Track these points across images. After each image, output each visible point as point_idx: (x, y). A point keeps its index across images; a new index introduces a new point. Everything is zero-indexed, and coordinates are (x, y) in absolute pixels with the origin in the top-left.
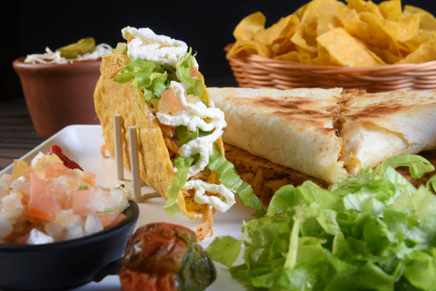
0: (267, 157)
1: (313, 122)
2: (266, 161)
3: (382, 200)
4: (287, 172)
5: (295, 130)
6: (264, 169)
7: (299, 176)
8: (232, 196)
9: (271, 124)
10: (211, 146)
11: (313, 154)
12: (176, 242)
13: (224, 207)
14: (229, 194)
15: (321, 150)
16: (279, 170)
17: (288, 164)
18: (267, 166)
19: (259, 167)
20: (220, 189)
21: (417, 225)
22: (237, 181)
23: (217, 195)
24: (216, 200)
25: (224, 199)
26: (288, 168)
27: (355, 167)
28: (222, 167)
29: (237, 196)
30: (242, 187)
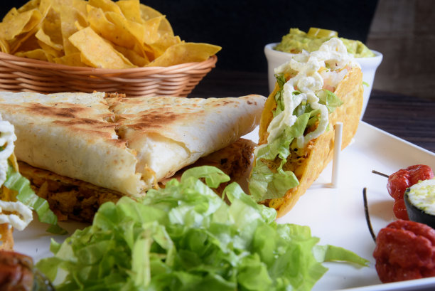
0: (51, 169)
1: (99, 132)
2: (51, 173)
3: (201, 212)
4: (75, 184)
5: (84, 142)
6: (49, 181)
7: (90, 187)
8: (30, 213)
9: (55, 135)
10: (6, 162)
11: (108, 166)
12: (22, 270)
13: (23, 224)
14: (27, 211)
15: (116, 162)
16: (67, 182)
17: (79, 176)
18: (52, 178)
19: (44, 180)
20: (18, 207)
21: (237, 233)
22: (33, 197)
23: (15, 213)
24: (15, 218)
25: (21, 217)
26: (77, 180)
27: (150, 177)
28: (18, 184)
29: (34, 212)
30: (38, 203)
